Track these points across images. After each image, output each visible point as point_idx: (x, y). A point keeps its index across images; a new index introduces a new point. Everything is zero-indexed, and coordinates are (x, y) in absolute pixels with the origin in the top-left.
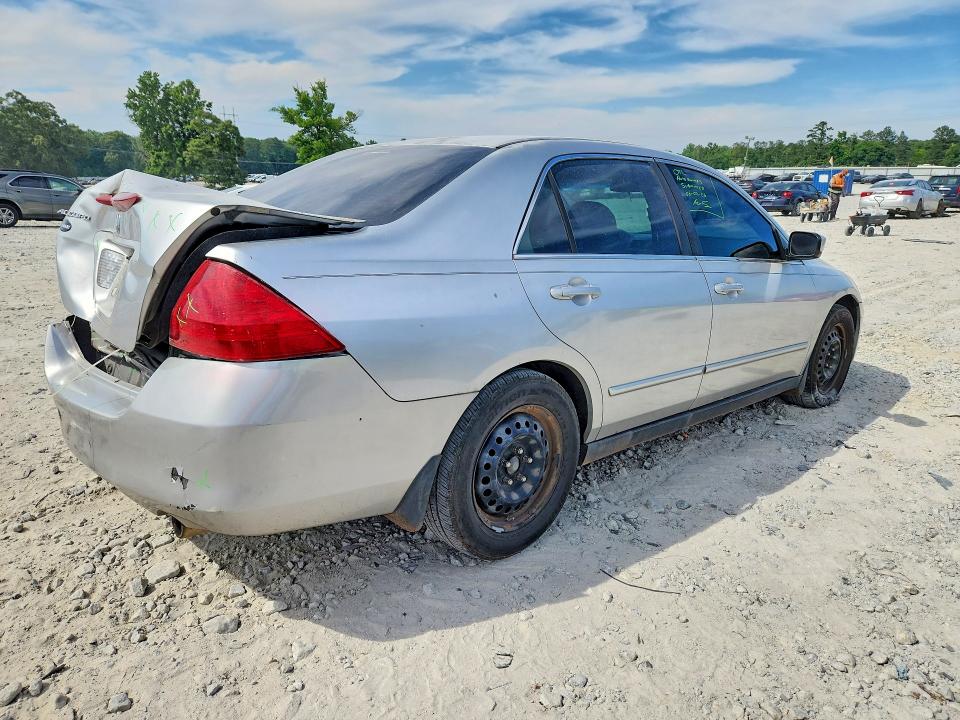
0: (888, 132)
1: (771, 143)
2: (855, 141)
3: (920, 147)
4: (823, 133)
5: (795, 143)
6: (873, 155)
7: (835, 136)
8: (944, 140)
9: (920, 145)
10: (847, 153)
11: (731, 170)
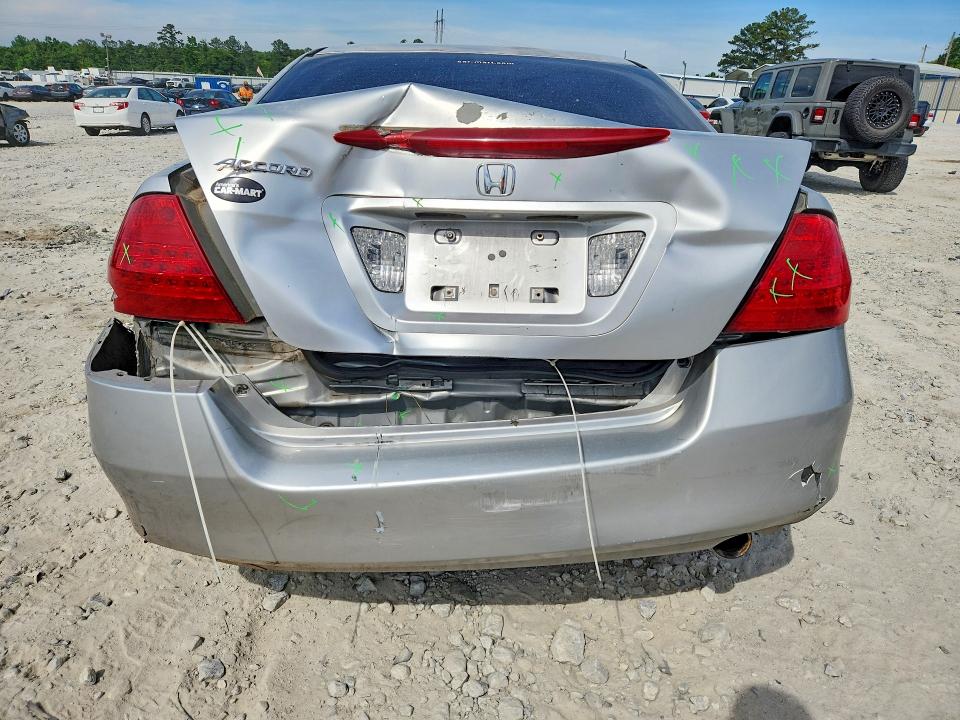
0: (232, 41)
1: (121, 42)
2: (205, 48)
3: (260, 58)
4: (173, 36)
5: (145, 44)
6: (224, 64)
7: (186, 42)
8: (281, 53)
9: (261, 56)
10: (202, 60)
11: (84, 71)
